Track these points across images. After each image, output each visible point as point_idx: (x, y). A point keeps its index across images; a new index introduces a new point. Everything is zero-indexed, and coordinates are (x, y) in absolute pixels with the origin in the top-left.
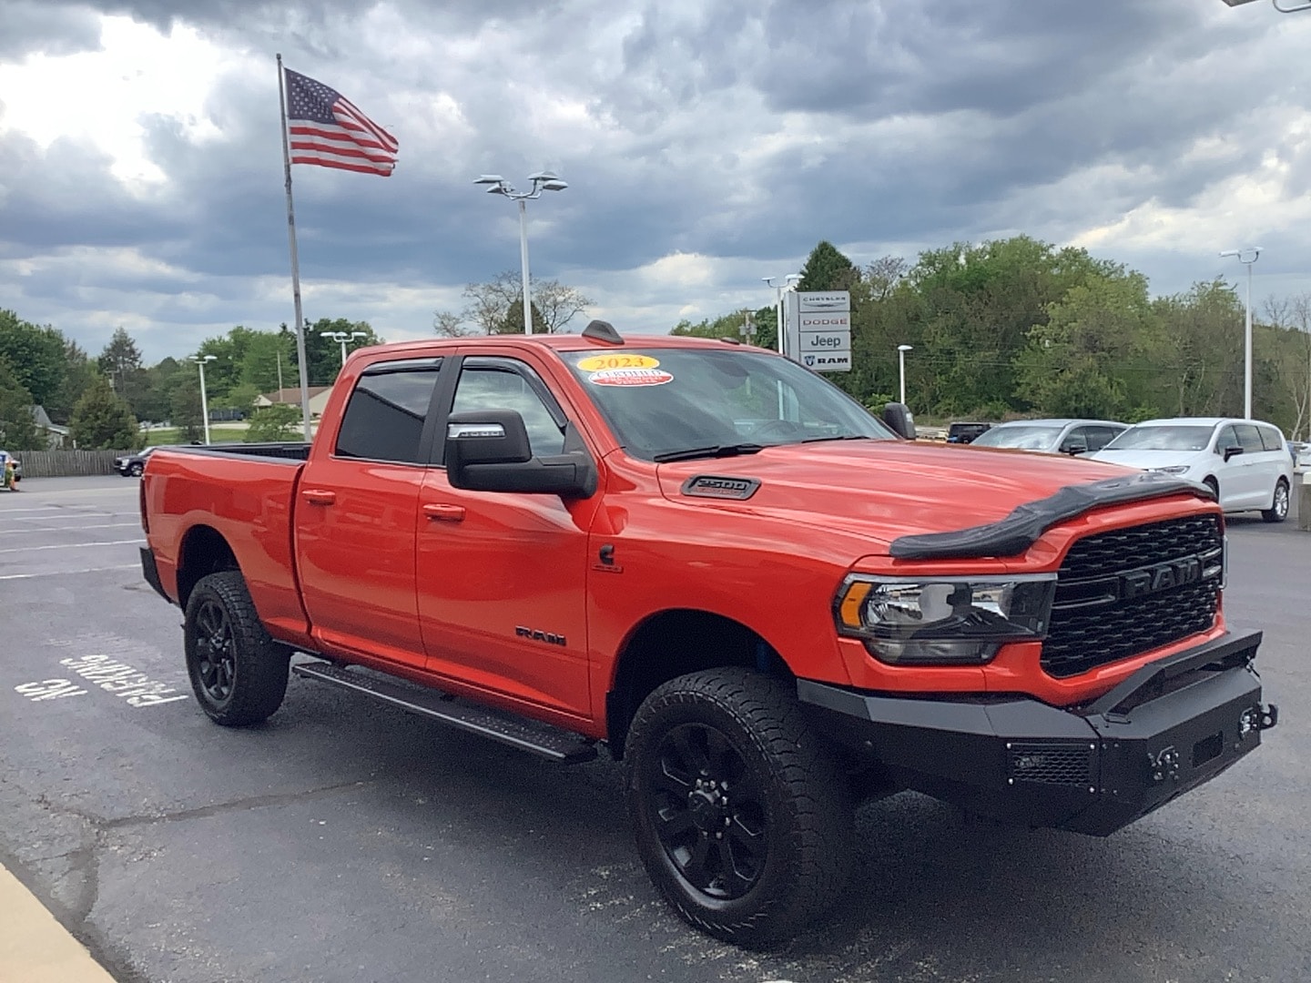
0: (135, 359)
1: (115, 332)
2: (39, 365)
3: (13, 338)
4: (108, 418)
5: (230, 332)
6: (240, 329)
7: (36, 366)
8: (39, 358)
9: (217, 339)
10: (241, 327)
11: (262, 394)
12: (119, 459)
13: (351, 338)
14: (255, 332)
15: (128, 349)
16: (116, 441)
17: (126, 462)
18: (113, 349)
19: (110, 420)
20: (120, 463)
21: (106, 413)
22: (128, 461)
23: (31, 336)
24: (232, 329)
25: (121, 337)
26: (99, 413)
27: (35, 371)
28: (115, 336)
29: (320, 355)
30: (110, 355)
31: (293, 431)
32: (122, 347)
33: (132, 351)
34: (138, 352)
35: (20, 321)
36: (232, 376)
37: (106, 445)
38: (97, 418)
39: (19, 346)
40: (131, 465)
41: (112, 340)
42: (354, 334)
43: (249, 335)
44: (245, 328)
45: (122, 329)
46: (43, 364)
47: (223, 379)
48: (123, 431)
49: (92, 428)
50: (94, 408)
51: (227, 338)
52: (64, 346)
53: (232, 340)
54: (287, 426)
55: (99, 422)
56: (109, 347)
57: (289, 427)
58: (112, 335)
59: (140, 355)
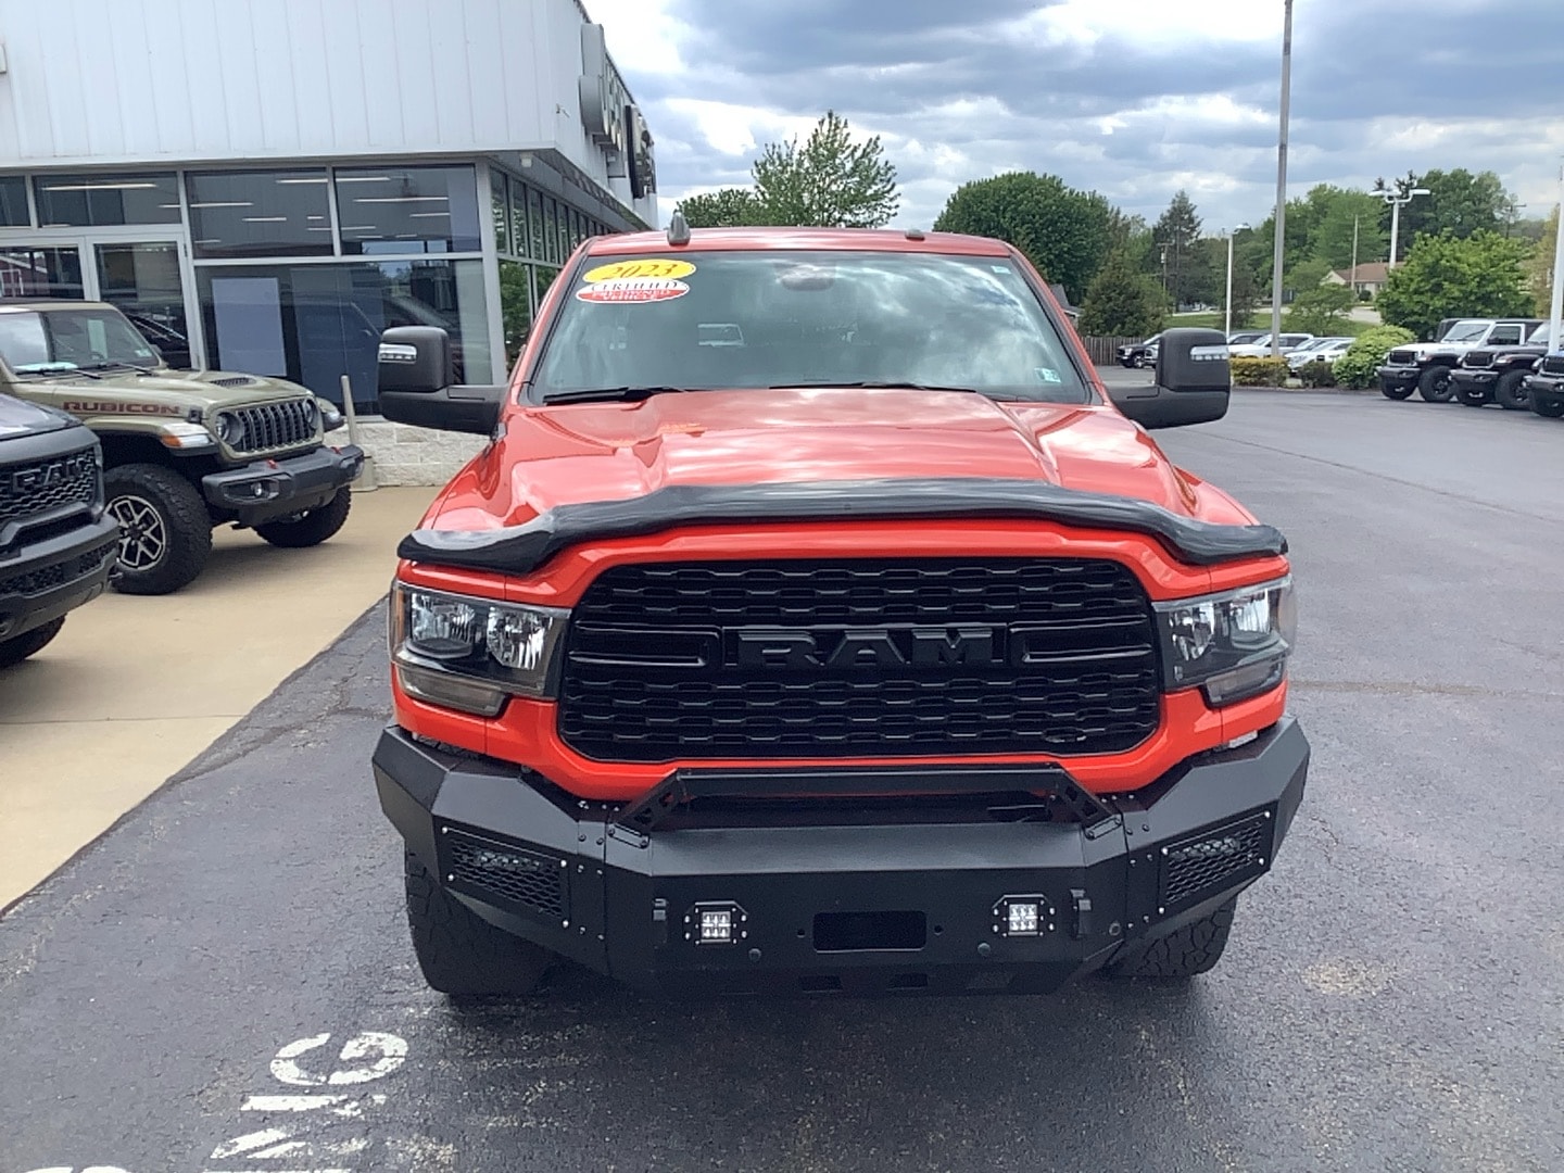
0: (1193, 229)
1: (1174, 197)
2: (1077, 238)
3: (1054, 208)
4: (1121, 298)
5: (1309, 193)
6: (1322, 188)
7: (1074, 239)
8: (1078, 230)
9: (1293, 202)
10: (1325, 185)
11: (1335, 270)
12: (1122, 347)
13: (1407, 197)
14: (1341, 191)
15: (1186, 217)
16: (1127, 326)
17: (1128, 352)
18: (1171, 217)
19: (1123, 302)
20: (1122, 352)
21: (1120, 294)
22: (1130, 350)
23: (1073, 205)
24: (1311, 189)
25: (1180, 202)
26: (1113, 294)
27: (1073, 245)
28: (1174, 201)
29: (1423, 219)
30: (1166, 224)
31: (1344, 318)
32: (1181, 215)
33: (1191, 220)
34: (1196, 221)
35: (1065, 188)
36: (1304, 248)
37: (1115, 331)
38: (1110, 299)
39: (1060, 217)
40: (1133, 355)
41: (1169, 207)
42: (1412, 193)
43: (1334, 196)
44: (1328, 187)
45: (1183, 193)
46: (1082, 237)
47: (1294, 251)
48: (1136, 315)
49: (1104, 311)
50: (1108, 288)
51: (1304, 200)
52: (1107, 216)
53: (1311, 203)
54: (1336, 312)
55: (1111, 304)
56: (1167, 214)
57: (1339, 314)
58: (1170, 201)
59: (1199, 224)
